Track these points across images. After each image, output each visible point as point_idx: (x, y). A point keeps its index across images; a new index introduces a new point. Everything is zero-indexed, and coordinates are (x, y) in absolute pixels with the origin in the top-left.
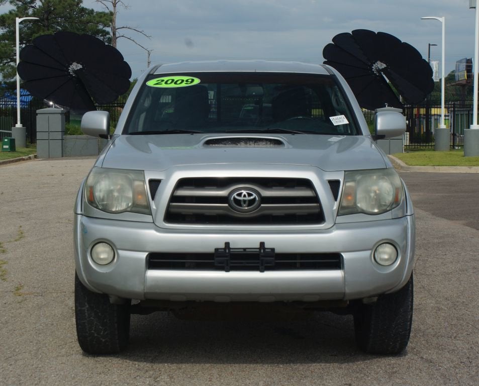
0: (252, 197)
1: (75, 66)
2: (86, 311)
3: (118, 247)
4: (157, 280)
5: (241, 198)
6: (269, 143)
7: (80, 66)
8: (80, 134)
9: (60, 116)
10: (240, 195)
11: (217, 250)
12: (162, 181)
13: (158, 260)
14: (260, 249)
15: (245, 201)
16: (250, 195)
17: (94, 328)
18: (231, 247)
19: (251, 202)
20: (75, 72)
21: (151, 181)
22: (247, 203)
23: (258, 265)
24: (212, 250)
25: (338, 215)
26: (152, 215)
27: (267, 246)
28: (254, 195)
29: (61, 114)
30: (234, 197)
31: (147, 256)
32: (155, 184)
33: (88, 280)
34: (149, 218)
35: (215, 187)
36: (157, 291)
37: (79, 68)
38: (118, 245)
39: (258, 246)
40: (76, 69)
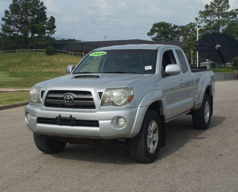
0: (70, 98)
1: (218, 46)
5: (67, 98)
6: (96, 77)
7: (220, 46)
8: (217, 72)
9: (209, 65)
10: (66, 97)
12: (45, 91)
14: (70, 117)
15: (68, 99)
18: (61, 116)
19: (71, 100)
20: (218, 48)
22: (69, 100)
23: (70, 124)
24: (55, 117)
25: (101, 106)
27: (73, 117)
29: (210, 64)
31: (37, 118)
32: (43, 93)
34: (40, 105)
35: (60, 94)
37: (219, 47)
40: (218, 47)
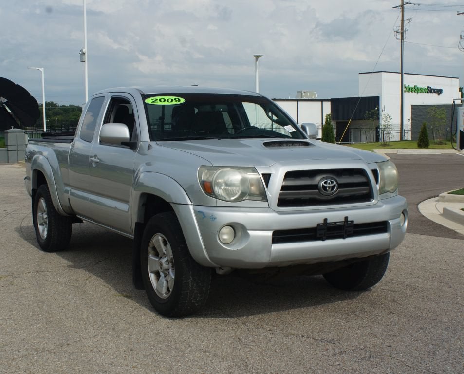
0: (333, 184)
2: (190, 283)
3: (248, 228)
4: (279, 252)
10: (326, 183)
11: (319, 225)
12: (272, 175)
13: (280, 236)
14: (344, 222)
16: (332, 182)
17: (193, 296)
18: (328, 222)
19: (333, 187)
21: (263, 175)
22: (331, 188)
25: (379, 194)
26: (268, 201)
27: (349, 219)
28: (335, 183)
30: (323, 185)
31: (273, 233)
32: (267, 177)
33: (210, 258)
34: (265, 204)
35: (308, 178)
36: (279, 260)
38: (248, 227)
39: (343, 220)
